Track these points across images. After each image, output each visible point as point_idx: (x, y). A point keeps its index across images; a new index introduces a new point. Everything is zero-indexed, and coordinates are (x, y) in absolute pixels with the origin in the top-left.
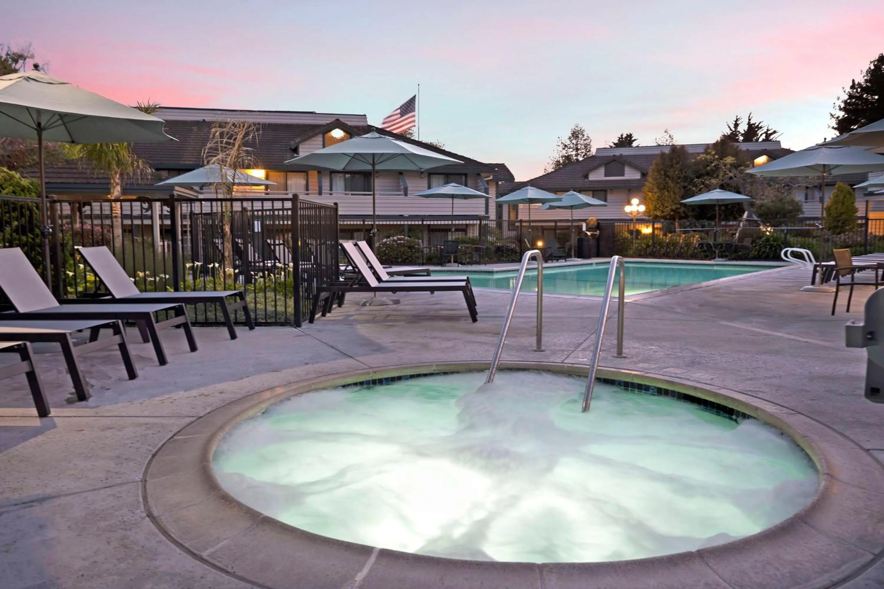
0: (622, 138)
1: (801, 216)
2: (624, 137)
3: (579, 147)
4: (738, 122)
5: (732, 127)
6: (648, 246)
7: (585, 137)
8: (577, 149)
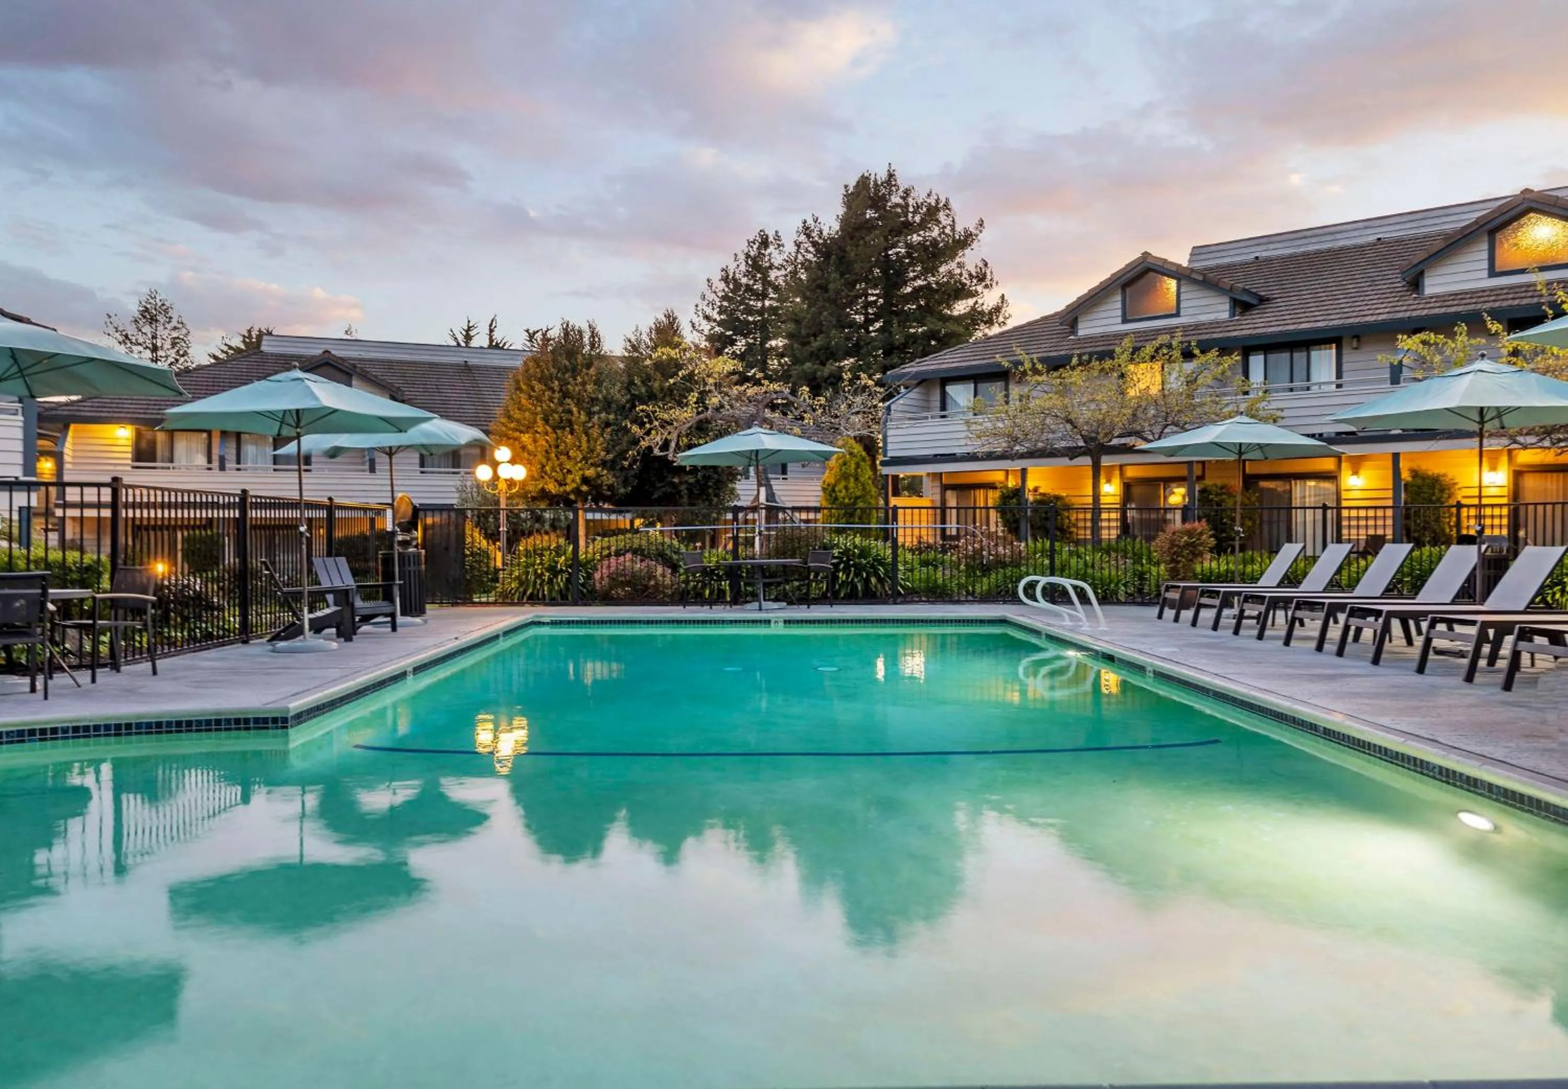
0: (250, 337)
1: (736, 503)
2: (254, 334)
3: (159, 344)
4: (472, 333)
5: (461, 338)
6: (554, 571)
7: (174, 323)
8: (155, 349)
